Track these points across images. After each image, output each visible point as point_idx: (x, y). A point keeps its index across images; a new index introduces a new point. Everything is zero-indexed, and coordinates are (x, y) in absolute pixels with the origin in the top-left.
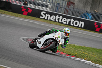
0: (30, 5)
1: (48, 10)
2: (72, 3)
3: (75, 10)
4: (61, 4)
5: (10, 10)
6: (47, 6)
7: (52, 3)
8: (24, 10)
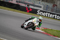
0: (31, 7)
1: (42, 9)
2: (56, 5)
3: (57, 9)
4: (49, 6)
5: (19, 9)
6: (41, 7)
7: (44, 5)
8: (27, 9)
